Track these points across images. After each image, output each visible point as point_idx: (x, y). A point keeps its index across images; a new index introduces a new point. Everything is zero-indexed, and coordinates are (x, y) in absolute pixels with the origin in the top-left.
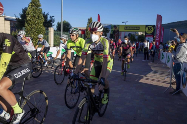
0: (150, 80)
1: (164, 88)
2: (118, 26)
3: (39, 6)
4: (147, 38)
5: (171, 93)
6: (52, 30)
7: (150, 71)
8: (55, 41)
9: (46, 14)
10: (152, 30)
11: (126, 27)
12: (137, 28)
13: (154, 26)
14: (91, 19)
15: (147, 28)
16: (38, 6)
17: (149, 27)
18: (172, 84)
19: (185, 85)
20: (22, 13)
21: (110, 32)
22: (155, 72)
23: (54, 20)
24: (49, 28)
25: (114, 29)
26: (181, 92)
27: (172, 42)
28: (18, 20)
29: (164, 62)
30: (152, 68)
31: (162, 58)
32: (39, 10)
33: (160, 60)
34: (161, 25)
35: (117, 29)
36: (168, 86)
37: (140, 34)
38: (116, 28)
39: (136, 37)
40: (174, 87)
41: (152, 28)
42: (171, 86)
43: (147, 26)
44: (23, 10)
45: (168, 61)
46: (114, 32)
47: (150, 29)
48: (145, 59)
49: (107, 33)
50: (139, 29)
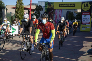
2: (53, 3)
4: (83, 16)
10: (89, 7)
11: (61, 5)
12: (73, 5)
13: (91, 3)
15: (83, 5)
17: (86, 3)
21: (44, 10)
25: (48, 7)
35: (52, 6)
38: (50, 6)
39: (75, 15)
41: (89, 5)
43: (83, 3)
46: (48, 10)
49: (40, 12)
50: (75, 6)
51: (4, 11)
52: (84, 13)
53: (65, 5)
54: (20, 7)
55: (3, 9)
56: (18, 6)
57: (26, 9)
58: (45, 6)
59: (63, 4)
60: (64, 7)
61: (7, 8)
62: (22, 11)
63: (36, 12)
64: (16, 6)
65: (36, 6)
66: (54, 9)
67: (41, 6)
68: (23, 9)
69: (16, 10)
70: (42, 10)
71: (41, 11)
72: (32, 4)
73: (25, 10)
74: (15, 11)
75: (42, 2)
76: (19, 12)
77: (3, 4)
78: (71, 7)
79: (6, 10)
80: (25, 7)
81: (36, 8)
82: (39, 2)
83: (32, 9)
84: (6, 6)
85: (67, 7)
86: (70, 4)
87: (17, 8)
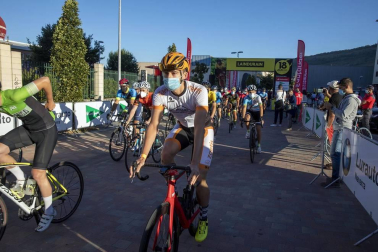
0: (286, 160)
1: (311, 176)
2: (225, 59)
3: (78, 23)
4: (277, 83)
5: (324, 185)
6: (100, 69)
7: (285, 144)
8: (106, 88)
9: (87, 36)
10: (288, 69)
11: (240, 63)
12: (260, 63)
13: (290, 61)
14: (174, 47)
15: (278, 64)
16: (75, 23)
17: (282, 61)
18: (325, 168)
19: (348, 169)
20: (41, 35)
21: (210, 72)
22: (295, 146)
23: (103, 49)
24: (95, 65)
25: (216, 65)
26: (341, 182)
27: (324, 91)
28: (33, 49)
29: (310, 127)
30: (289, 140)
31: (307, 121)
32: (77, 31)
33: (302, 124)
34: (304, 58)
35: (223, 65)
36: (318, 171)
37: (264, 74)
38: (220, 64)
39: (258, 81)
40: (329, 173)
41: (288, 64)
42: (323, 173)
43: (277, 60)
44: (43, 29)
45: (318, 126)
46: (217, 71)
47: (283, 66)
48: (275, 123)
50: (263, 66)
52: (279, 78)
53: (246, 64)
60: (244, 66)
70: (207, 71)
71: (204, 72)
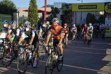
2: (71, 4)
4: (106, 19)
11: (81, 6)
15: (107, 6)
17: (109, 4)
21: (61, 13)
25: (65, 9)
35: (70, 8)
38: (68, 8)
39: (97, 18)
43: (106, 3)
46: (66, 12)
47: (110, 7)
49: (57, 15)
50: (96, 8)
51: (15, 15)
52: (108, 15)
53: (85, 7)
54: (33, 10)
55: (14, 12)
56: (31, 9)
57: (40, 11)
58: (62, 8)
59: (82, 6)
60: (84, 8)
61: (18, 11)
62: (36, 14)
63: (51, 16)
64: (29, 9)
65: (52, 8)
66: (72, 11)
67: (57, 8)
68: (37, 12)
69: (29, 13)
70: (59, 13)
71: (57, 13)
72: (47, 5)
73: (39, 13)
74: (28, 15)
75: (59, 4)
76: (32, 15)
77: (14, 6)
78: (92, 8)
79: (17, 13)
80: (39, 9)
81: (52, 11)
82: (55, 4)
83: (47, 12)
84: (17, 9)
85: (87, 8)
86: (91, 6)
87: (31, 11)
